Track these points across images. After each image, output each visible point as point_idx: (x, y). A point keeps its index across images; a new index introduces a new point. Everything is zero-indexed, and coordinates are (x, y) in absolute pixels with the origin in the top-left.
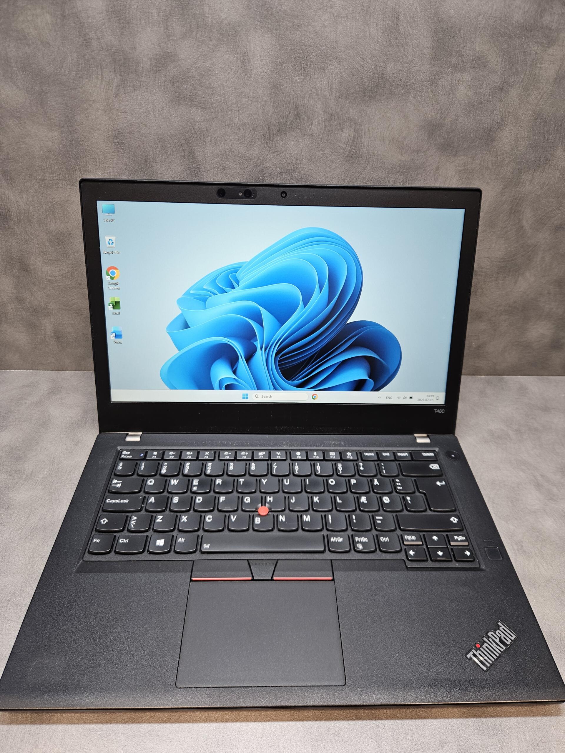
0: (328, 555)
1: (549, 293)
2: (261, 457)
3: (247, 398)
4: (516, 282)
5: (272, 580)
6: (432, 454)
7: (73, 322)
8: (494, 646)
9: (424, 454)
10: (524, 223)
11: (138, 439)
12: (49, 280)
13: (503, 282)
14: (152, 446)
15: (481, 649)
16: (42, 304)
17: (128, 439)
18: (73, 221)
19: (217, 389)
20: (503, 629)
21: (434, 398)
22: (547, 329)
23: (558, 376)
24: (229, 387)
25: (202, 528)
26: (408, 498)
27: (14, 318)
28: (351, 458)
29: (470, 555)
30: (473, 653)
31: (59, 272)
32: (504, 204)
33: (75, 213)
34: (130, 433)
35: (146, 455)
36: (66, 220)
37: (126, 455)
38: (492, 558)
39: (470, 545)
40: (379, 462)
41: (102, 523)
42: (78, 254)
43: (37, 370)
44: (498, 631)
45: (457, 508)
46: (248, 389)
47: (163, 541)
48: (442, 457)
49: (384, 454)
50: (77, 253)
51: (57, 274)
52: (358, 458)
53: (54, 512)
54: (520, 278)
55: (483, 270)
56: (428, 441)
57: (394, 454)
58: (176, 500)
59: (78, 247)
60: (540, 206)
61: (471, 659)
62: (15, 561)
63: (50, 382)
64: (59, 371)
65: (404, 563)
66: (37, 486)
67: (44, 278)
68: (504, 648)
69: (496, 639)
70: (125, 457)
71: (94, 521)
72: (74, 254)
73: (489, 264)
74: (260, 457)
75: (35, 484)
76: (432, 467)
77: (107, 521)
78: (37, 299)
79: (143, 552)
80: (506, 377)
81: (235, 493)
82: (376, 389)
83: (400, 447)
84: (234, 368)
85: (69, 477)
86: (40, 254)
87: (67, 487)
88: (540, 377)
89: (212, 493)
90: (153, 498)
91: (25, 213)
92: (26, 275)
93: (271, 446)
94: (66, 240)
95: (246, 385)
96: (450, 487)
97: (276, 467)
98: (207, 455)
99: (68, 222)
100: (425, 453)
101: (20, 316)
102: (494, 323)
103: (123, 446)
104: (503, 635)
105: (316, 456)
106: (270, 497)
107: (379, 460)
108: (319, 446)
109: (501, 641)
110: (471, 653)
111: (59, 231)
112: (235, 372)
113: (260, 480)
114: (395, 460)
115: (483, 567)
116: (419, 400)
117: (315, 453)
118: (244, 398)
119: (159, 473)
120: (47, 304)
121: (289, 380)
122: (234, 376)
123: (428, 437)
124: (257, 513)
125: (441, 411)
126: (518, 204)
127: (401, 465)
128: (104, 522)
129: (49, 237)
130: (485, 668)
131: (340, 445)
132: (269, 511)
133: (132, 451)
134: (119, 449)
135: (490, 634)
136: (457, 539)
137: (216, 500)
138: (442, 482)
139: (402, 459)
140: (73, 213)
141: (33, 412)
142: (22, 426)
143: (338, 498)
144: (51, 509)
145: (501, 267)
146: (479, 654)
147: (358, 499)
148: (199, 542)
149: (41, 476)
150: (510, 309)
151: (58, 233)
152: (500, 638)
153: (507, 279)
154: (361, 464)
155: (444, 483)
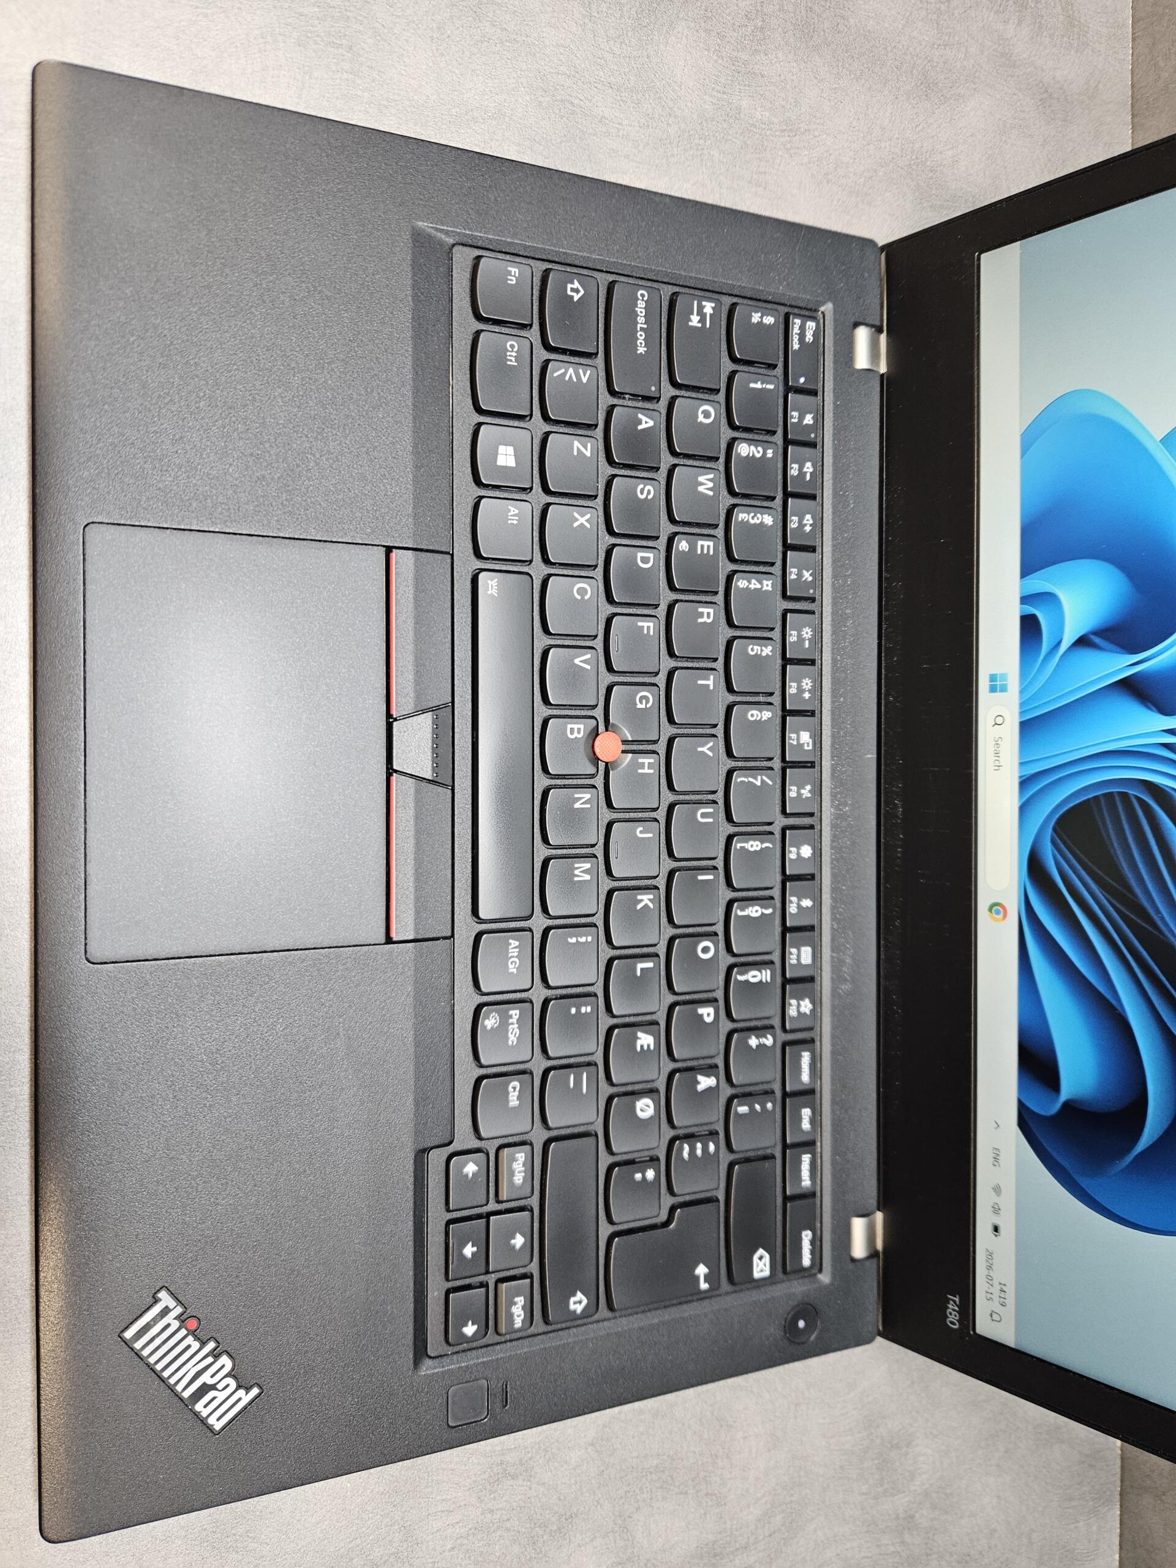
0: (466, 930)
2: (792, 738)
3: (993, 689)
5: (390, 771)
6: (806, 1261)
8: (191, 1369)
9: (807, 1236)
11: (862, 361)
14: (836, 407)
15: (183, 1332)
17: (862, 335)
19: (1022, 586)
20: (240, 1399)
21: (995, 1306)
24: (1030, 627)
25: (553, 571)
26: (650, 1174)
28: (792, 1012)
29: (464, 1335)
30: (171, 1308)
34: (883, 338)
35: (800, 391)
37: (802, 331)
38: (454, 1396)
39: (498, 1339)
40: (778, 1094)
41: (569, 286)
44: (233, 1384)
45: (617, 1314)
46: (1021, 692)
47: (511, 462)
48: (798, 1288)
49: (806, 1113)
52: (793, 1031)
53: (627, 156)
56: (859, 1250)
57: (808, 1145)
58: (647, 491)
61: (156, 1301)
62: (473, 70)
64: (1129, 107)
65: (442, 1142)
68: (186, 1394)
69: (212, 1376)
70: (795, 330)
71: (577, 263)
74: (794, 736)
76: (761, 1258)
77: (576, 299)
79: (478, 410)
81: (668, 663)
82: (1027, 1121)
83: (834, 1163)
84: (1097, 640)
89: (669, 596)
90: (651, 423)
93: (833, 769)
95: (1038, 685)
96: (692, 1301)
97: (758, 783)
98: (800, 575)
100: (812, 1243)
103: (835, 320)
104: (221, 1396)
105: (799, 907)
106: (650, 766)
107: (785, 1095)
108: (833, 914)
109: (205, 1389)
110: (172, 1303)
112: (1082, 642)
113: (714, 736)
114: (785, 1146)
115: (428, 1368)
116: (990, 1255)
117: (807, 903)
118: (993, 678)
119: (736, 434)
121: (1054, 829)
122: (1068, 640)
123: (873, 1254)
124: (601, 728)
125: (953, 1317)
127: (767, 1164)
128: (572, 290)
130: (129, 1334)
131: (837, 979)
132: (607, 764)
133: (814, 350)
134: (822, 309)
135: (225, 1360)
136: (515, 1304)
137: (644, 607)
138: (706, 1280)
139: (790, 1168)
143: (650, 965)
146: (169, 1325)
147: (650, 1025)
148: (508, 566)
152: (213, 1387)
154: (769, 1041)
155: (704, 1286)
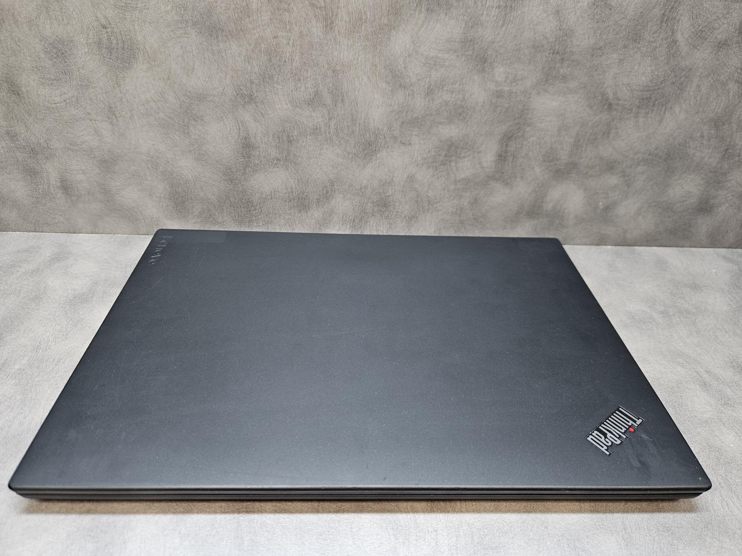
1: (702, 136)
4: (661, 121)
7: (84, 168)
10: (679, 36)
12: (48, 108)
13: (644, 119)
16: (41, 141)
18: (74, 22)
22: (695, 185)
23: (703, 247)
27: (6, 162)
31: (60, 96)
32: (654, 8)
33: (77, 10)
36: (65, 20)
42: (84, 71)
43: (42, 232)
50: (83, 69)
51: (58, 99)
54: (667, 115)
55: (620, 102)
59: (83, 60)
60: (702, 12)
63: (55, 246)
66: (8, 380)
67: (41, 105)
72: (78, 71)
73: (628, 94)
75: (5, 378)
78: (35, 135)
80: (638, 249)
85: (57, 367)
86: (33, 70)
87: (51, 382)
88: (680, 249)
91: (9, 10)
92: (17, 101)
94: (66, 49)
99: (68, 23)
101: (14, 158)
102: (629, 176)
111: (57, 36)
120: (48, 142)
126: (672, 7)
129: (44, 45)
140: (74, 10)
141: (25, 283)
142: (6, 300)
144: (22, 413)
145: (643, 99)
149: (17, 367)
150: (650, 157)
151: (56, 40)
153: (649, 115)
